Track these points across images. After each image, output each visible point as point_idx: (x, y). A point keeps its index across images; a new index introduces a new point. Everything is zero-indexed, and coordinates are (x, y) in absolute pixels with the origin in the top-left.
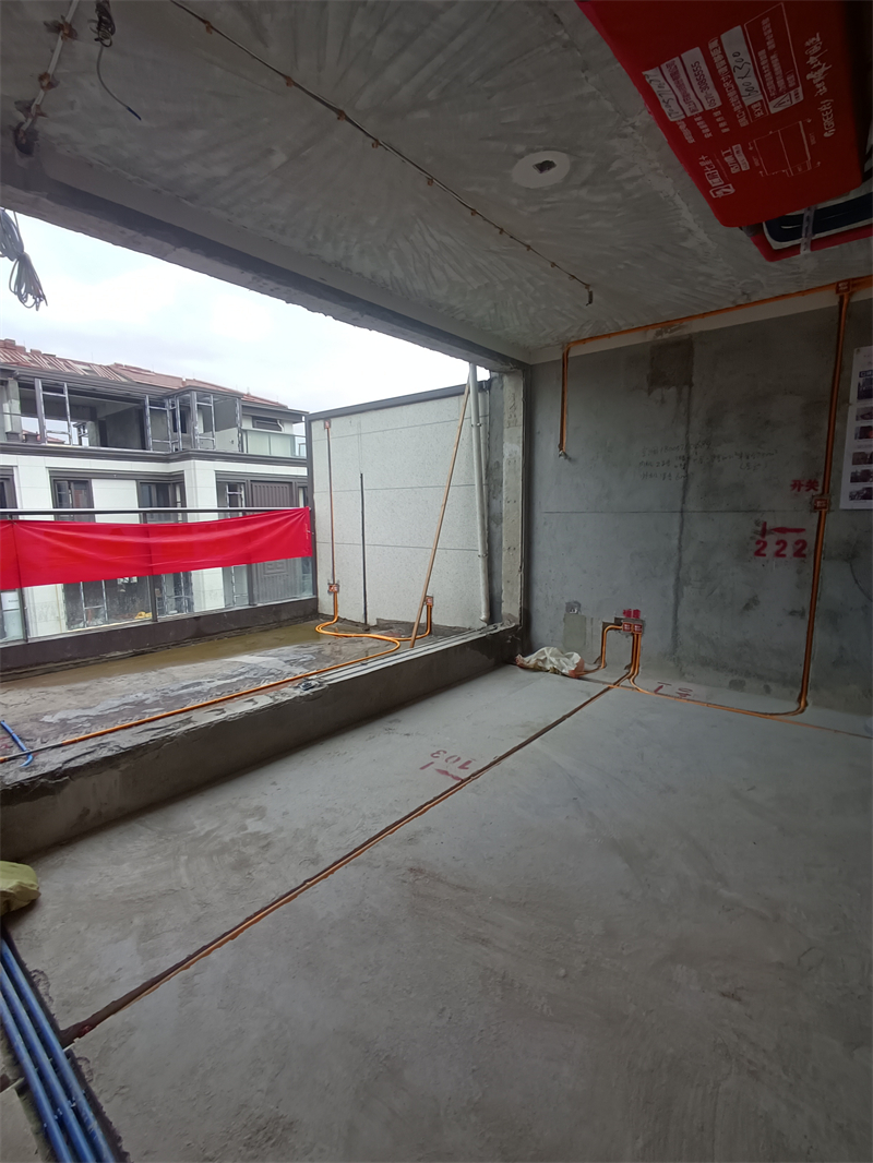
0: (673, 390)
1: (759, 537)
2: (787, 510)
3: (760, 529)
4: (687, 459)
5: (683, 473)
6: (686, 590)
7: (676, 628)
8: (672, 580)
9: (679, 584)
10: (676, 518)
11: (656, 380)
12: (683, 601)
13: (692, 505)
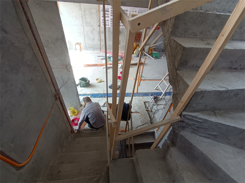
2: (96, 26)
5: (82, 19)
6: (86, 38)
7: (85, 43)
8: (83, 37)
9: (85, 37)
10: (82, 26)
12: (86, 39)
13: (84, 25)
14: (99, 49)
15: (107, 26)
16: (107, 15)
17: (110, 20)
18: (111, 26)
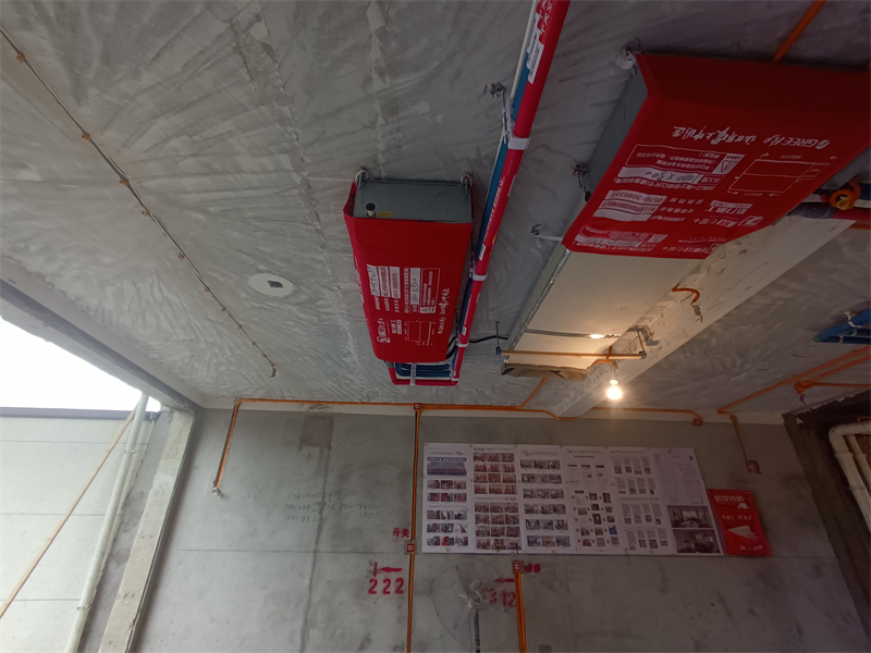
0: (317, 449)
1: (372, 577)
2: (390, 553)
3: (372, 568)
4: (322, 505)
5: (318, 517)
6: (312, 634)
9: (306, 627)
10: (310, 558)
11: (306, 441)
13: (324, 546)
15: (455, 549)
16: (452, 491)
17: (471, 516)
18: (479, 545)
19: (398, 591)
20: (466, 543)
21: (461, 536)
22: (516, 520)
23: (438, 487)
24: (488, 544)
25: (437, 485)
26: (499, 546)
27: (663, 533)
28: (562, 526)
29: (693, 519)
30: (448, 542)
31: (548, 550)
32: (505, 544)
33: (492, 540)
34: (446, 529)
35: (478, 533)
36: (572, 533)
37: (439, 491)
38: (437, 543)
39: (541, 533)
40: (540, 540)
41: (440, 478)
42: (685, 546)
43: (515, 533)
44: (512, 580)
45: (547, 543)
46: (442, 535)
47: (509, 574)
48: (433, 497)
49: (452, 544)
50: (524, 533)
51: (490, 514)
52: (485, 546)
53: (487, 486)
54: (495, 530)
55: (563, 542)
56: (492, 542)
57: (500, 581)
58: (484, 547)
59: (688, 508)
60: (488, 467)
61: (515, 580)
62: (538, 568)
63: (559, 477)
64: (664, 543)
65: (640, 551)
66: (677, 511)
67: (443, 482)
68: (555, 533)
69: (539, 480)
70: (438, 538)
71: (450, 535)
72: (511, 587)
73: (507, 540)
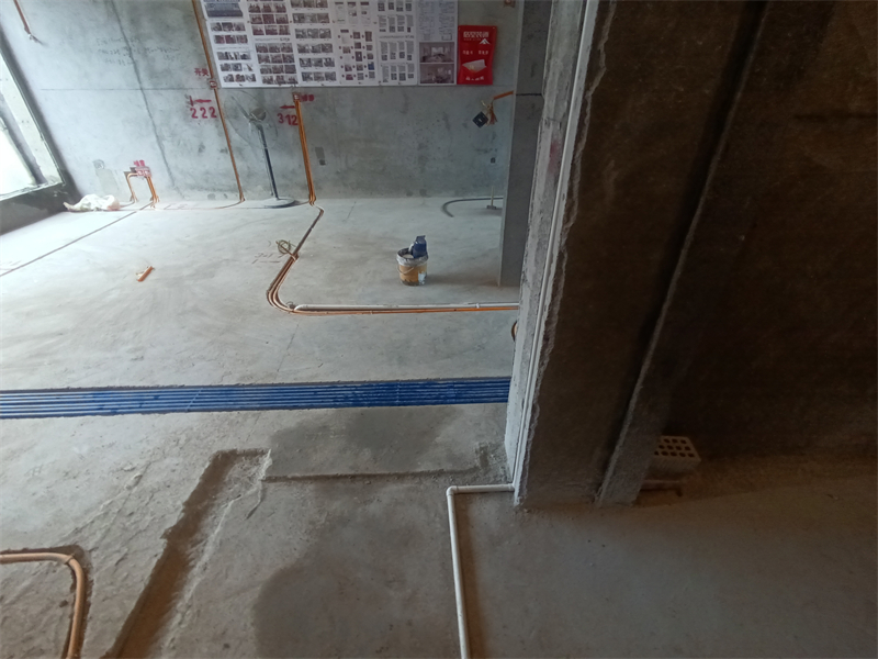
3: (189, 100)
4: (128, 49)
5: (130, 60)
6: (165, 143)
7: (169, 169)
9: (160, 140)
10: (140, 92)
12: (166, 152)
13: (146, 85)
14: (232, 191)
15: (247, 84)
16: (234, 33)
17: (254, 56)
18: (265, 81)
19: (213, 116)
20: (254, 79)
21: (249, 74)
22: (292, 60)
23: (220, 30)
24: (272, 79)
25: (218, 27)
26: (280, 81)
27: (411, 67)
28: (330, 63)
29: (439, 55)
30: (241, 79)
31: (318, 84)
32: (286, 79)
33: (274, 77)
34: (236, 67)
35: (262, 71)
36: (338, 70)
37: (223, 33)
38: (232, 80)
39: (312, 70)
40: (312, 76)
41: (221, 20)
42: (427, 78)
43: (292, 70)
44: (293, 107)
45: (318, 78)
46: (234, 73)
47: (290, 102)
48: (219, 39)
49: (244, 80)
50: (299, 70)
51: (269, 54)
52: (269, 81)
53: (262, 27)
54: (275, 68)
55: (331, 77)
56: (275, 78)
57: (285, 107)
58: (269, 83)
59: (437, 45)
60: (261, 7)
61: (296, 107)
62: (312, 97)
63: (327, 16)
64: (411, 76)
65: (392, 83)
66: (427, 48)
67: (224, 24)
68: (324, 70)
69: (308, 19)
70: (231, 76)
71: (241, 73)
72: (293, 112)
73: (287, 77)
